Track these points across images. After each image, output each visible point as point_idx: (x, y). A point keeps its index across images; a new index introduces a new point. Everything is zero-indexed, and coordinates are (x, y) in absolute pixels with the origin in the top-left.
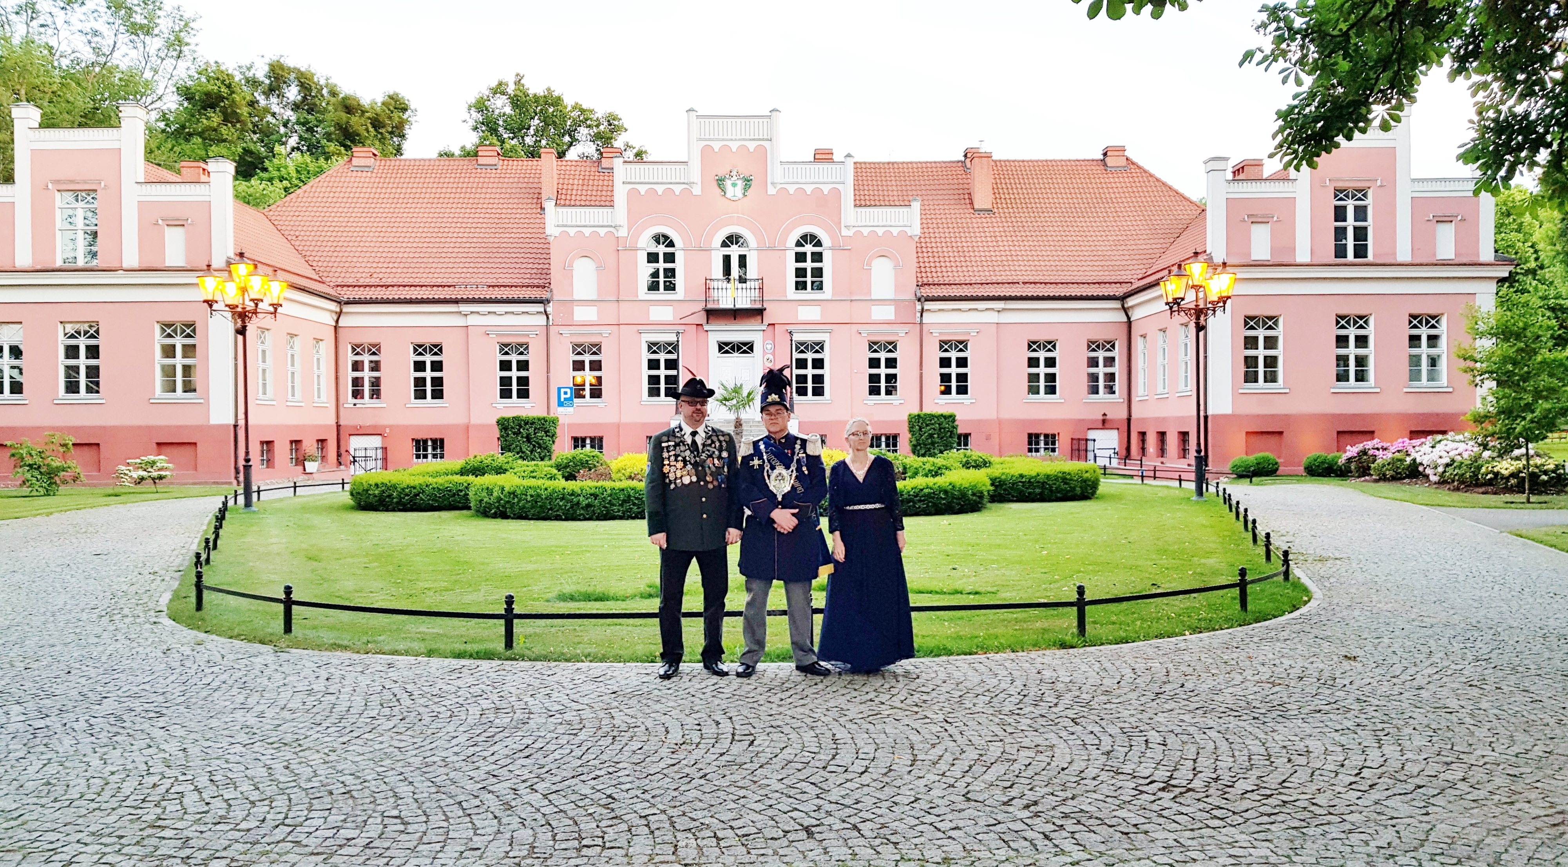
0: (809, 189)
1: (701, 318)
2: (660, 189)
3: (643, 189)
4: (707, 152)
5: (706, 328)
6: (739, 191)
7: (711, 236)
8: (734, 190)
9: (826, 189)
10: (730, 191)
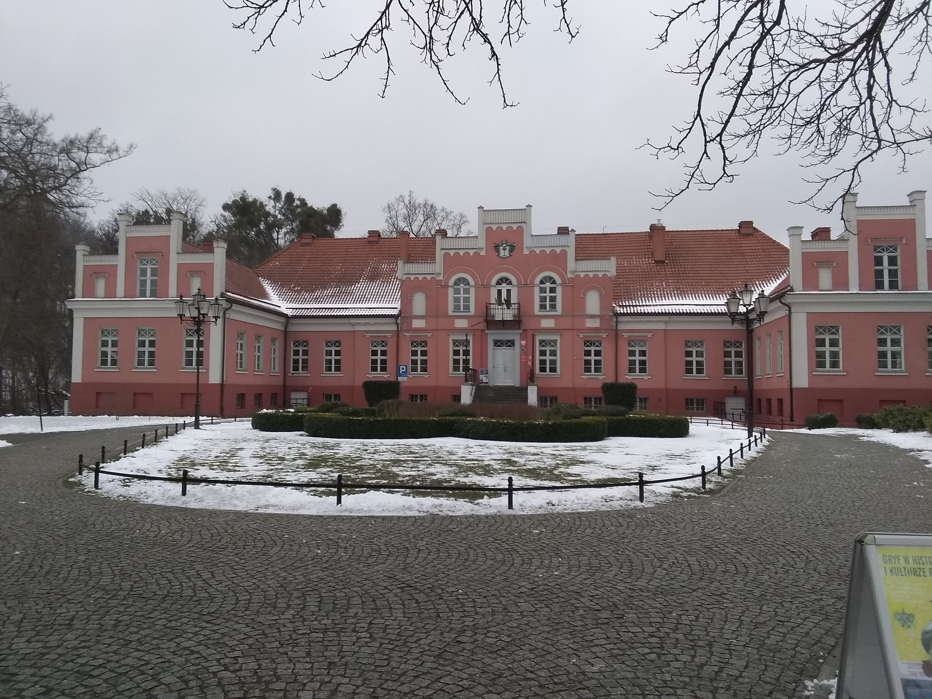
0: (548, 250)
1: (483, 326)
2: (462, 253)
3: (452, 253)
4: (489, 231)
5: (487, 332)
6: (507, 253)
7: (490, 279)
8: (504, 253)
9: (558, 250)
10: (502, 253)
